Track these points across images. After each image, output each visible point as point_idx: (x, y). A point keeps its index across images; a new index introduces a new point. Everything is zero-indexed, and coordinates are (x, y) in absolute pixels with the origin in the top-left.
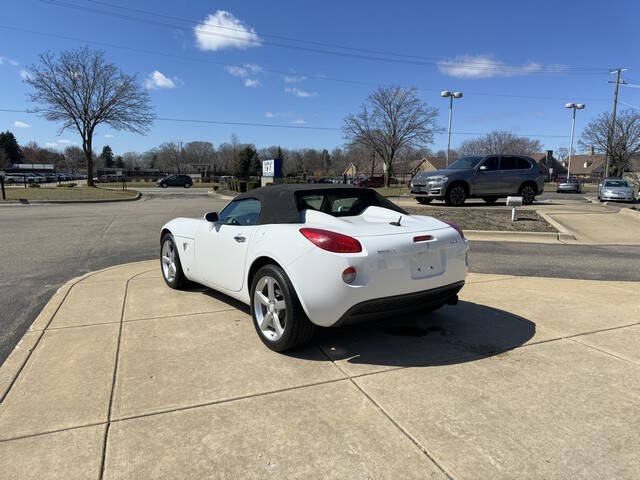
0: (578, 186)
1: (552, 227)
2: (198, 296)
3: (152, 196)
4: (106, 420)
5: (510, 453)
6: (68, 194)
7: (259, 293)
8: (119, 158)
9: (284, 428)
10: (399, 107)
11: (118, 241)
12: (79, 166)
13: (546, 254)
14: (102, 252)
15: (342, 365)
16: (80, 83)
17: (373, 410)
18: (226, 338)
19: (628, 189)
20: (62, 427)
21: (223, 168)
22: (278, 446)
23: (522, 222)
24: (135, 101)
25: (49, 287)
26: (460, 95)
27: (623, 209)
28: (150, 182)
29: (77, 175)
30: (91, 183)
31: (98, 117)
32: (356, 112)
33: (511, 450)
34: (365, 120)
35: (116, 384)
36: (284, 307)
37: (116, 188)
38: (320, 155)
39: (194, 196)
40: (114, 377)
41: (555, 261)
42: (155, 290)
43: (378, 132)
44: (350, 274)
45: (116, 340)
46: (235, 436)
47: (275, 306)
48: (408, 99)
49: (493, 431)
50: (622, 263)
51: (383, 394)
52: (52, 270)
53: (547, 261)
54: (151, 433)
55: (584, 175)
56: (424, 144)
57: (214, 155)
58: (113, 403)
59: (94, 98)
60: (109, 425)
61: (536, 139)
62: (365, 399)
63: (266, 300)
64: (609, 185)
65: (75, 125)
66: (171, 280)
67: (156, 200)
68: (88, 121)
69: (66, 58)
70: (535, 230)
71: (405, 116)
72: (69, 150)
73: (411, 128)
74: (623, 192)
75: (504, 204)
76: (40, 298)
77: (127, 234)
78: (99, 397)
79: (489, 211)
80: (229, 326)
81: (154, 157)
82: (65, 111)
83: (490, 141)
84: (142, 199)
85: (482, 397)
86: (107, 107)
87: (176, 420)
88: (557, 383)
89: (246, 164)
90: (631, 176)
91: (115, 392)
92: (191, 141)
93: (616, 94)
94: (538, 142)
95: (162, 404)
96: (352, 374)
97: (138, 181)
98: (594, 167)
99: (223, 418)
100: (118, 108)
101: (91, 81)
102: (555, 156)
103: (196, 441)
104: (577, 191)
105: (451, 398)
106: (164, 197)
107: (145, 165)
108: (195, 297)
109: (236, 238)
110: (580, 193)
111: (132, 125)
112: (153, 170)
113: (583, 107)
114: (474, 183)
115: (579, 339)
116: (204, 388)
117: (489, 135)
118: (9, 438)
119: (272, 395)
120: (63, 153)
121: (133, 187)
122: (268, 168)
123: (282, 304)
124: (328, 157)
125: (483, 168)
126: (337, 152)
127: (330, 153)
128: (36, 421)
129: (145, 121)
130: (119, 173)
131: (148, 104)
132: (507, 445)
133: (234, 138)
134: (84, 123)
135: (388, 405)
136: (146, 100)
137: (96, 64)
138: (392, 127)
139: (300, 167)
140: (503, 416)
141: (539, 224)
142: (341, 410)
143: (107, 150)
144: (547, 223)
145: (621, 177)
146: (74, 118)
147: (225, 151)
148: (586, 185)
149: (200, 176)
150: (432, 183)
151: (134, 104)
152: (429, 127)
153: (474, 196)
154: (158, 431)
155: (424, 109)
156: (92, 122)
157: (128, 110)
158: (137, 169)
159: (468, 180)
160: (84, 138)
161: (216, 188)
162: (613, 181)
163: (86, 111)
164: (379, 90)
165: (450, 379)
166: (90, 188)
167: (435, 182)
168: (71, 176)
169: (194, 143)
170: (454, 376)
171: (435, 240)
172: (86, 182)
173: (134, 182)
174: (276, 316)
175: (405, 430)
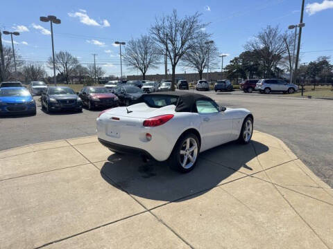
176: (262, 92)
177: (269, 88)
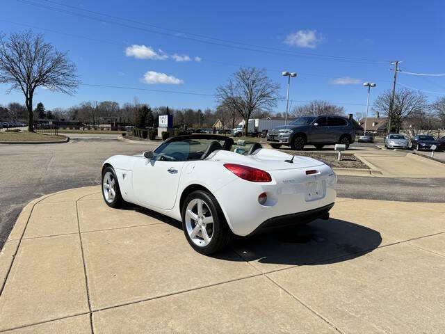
0: (372, 138)
1: (365, 166)
2: (133, 213)
3: (78, 140)
4: (89, 311)
5: (396, 327)
6: (14, 137)
7: (189, 211)
8: (49, 112)
9: (228, 313)
10: (254, 82)
11: (59, 173)
12: (19, 117)
13: (366, 184)
14: (49, 180)
15: (255, 264)
16: (24, 56)
17: (288, 298)
18: (163, 245)
19: (404, 141)
20: (53, 317)
21: (126, 121)
22: (228, 327)
23: (344, 161)
24: (66, 71)
25: (14, 206)
26: (295, 75)
27: (408, 154)
28: (74, 130)
29: (18, 124)
30: (31, 130)
31: (37, 82)
32: (225, 84)
33: (396, 325)
34: (231, 89)
35: (89, 282)
36: (212, 221)
37: (50, 134)
38: (196, 113)
39: (108, 140)
40: (86, 276)
41: (373, 188)
42: (99, 209)
43: (240, 98)
44: (264, 198)
45: (79, 247)
46: (192, 320)
47: (203, 221)
48: (261, 76)
49: (379, 311)
50: (417, 190)
51: (291, 285)
52: (13, 193)
53: (368, 188)
54: (126, 320)
55: (373, 131)
56: (270, 108)
57: (120, 111)
58: (90, 297)
59: (35, 68)
60: (91, 314)
61: (341, 106)
62: (280, 290)
63: (195, 216)
64: (392, 137)
65: (20, 87)
66: (110, 201)
67: (80, 142)
68: (30, 85)
69: (14, 38)
70: (355, 167)
71: (258, 88)
72: (11, 105)
73: (262, 96)
74: (401, 143)
75: (333, 149)
76: (9, 215)
77: (66, 167)
78: (78, 291)
79: (322, 154)
80: (163, 236)
81: (75, 112)
82: (13, 77)
83: (312, 106)
84: (71, 142)
85: (361, 286)
86: (44, 75)
87: (143, 309)
88: (408, 275)
89: (143, 118)
90: (405, 132)
91: (89, 288)
92: (103, 101)
93: (395, 77)
94: (342, 108)
95: (128, 297)
96: (264, 271)
97: (64, 129)
98: (379, 125)
99: (179, 307)
100: (53, 75)
101: (33, 55)
102: (354, 118)
103: (164, 326)
104: (371, 141)
105: (340, 287)
106: (86, 140)
107: (69, 117)
108: (131, 214)
109: (169, 171)
110: (373, 143)
111: (63, 87)
112: (74, 121)
113: (375, 85)
114: (310, 134)
115: (411, 243)
116: (158, 283)
117: (311, 103)
118: (13, 327)
119: (211, 287)
120: (7, 107)
121: (62, 133)
122: (163, 121)
123: (210, 220)
124: (202, 115)
125: (316, 124)
126: (208, 112)
127: (203, 112)
128: (32, 313)
129: (72, 85)
130: (51, 123)
131: (76, 73)
132: (392, 322)
133: (136, 99)
134: (27, 86)
135: (298, 294)
136: (73, 70)
137: (37, 43)
138: (249, 96)
139: (182, 121)
140: (381, 300)
141: (356, 163)
142: (265, 299)
143: (40, 105)
144: (362, 163)
145: (398, 132)
146: (20, 82)
147: (128, 109)
148: (376, 137)
149: (110, 126)
150: (281, 134)
151: (65, 74)
152: (273, 96)
153: (310, 144)
154: (132, 318)
155: (271, 83)
156: (33, 85)
157: (60, 77)
158: (63, 120)
159: (306, 132)
160: (27, 96)
161: (124, 135)
162: (395, 135)
163: (29, 77)
164: (241, 69)
165: (335, 273)
166: (31, 133)
167: (284, 133)
168: (13, 124)
170: (337, 271)
171: (319, 173)
172: (27, 128)
173: (61, 129)
174: (204, 228)
175: (316, 312)
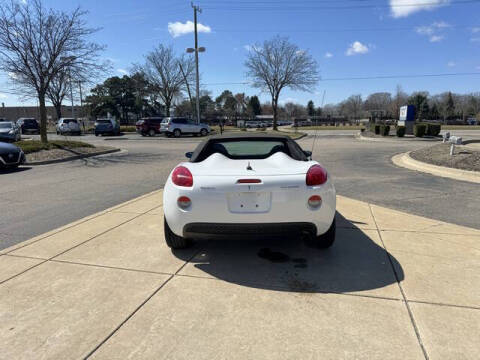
15: (187, 266)
44: (184, 202)
51: (170, 290)
72: (287, 105)
96: (180, 273)
112: (340, 117)
122: (403, 113)
135: (158, 297)
149: (367, 120)
156: (279, 87)
158: (329, 116)
160: (273, 97)
161: (363, 130)
169: (377, 94)
176: (169, 135)
177: (179, 130)
